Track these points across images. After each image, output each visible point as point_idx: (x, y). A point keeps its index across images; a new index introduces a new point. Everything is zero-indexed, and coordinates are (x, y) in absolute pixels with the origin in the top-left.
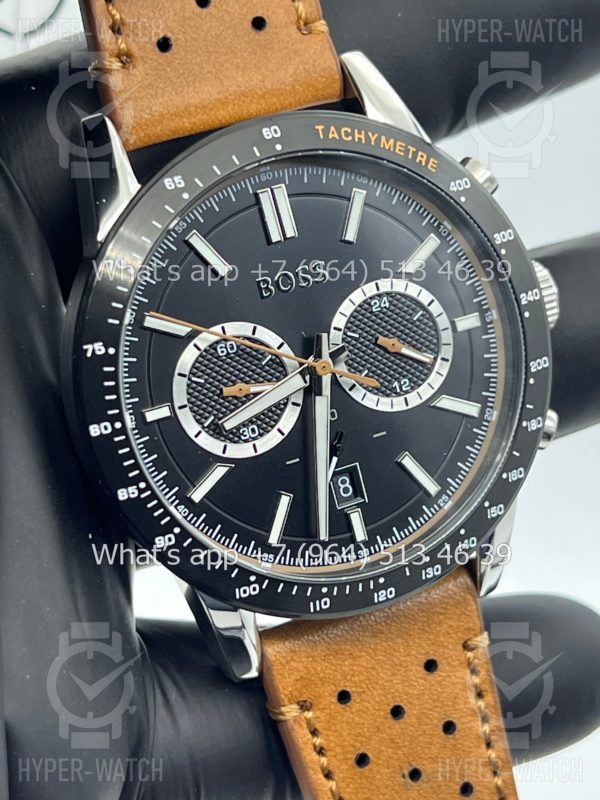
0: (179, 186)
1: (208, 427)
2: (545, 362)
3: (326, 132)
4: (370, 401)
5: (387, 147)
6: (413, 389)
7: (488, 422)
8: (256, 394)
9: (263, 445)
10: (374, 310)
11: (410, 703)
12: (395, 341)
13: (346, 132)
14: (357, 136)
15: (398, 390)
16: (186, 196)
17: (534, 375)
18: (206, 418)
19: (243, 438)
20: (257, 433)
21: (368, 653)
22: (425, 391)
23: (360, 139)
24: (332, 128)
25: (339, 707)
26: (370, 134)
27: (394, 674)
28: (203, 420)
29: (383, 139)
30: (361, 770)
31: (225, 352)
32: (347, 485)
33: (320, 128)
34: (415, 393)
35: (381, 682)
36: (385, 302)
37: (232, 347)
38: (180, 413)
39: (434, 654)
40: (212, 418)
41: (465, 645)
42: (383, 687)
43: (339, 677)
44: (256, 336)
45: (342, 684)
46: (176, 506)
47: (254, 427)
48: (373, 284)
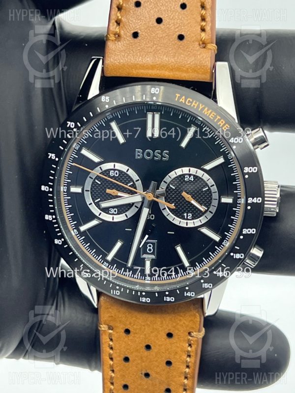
0: (106, 101)
1: (96, 203)
2: (253, 231)
3: (180, 98)
4: (171, 217)
5: (206, 113)
6: (192, 219)
7: (224, 246)
8: (120, 197)
9: (117, 218)
10: (185, 180)
11: (155, 346)
12: (190, 196)
13: (189, 101)
14: (193, 104)
15: (186, 218)
16: (107, 106)
17: (244, 235)
18: (97, 199)
19: (110, 212)
20: (116, 213)
21: (143, 319)
22: (197, 223)
23: (194, 106)
24: (184, 97)
25: (124, 335)
26: (201, 105)
27: (152, 332)
28: (95, 199)
29: (206, 109)
30: (125, 363)
31: (113, 175)
32: (151, 248)
33: (178, 95)
34: (192, 221)
35: (145, 333)
36: (192, 179)
37: (116, 174)
38: (85, 193)
39: (173, 331)
40: (99, 199)
41: (189, 333)
42: (145, 335)
43: (128, 323)
44: (128, 173)
45: (129, 326)
46: (73, 229)
47: (116, 209)
48: (188, 168)
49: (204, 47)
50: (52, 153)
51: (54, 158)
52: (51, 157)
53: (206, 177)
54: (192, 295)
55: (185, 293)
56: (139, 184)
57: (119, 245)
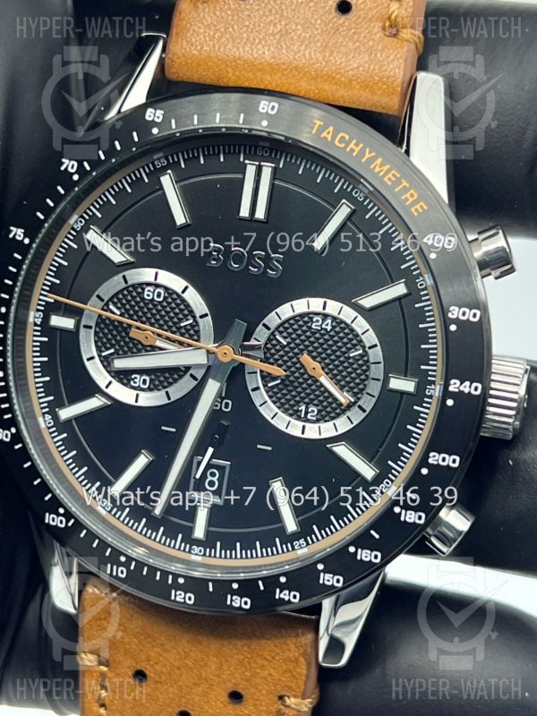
0: (156, 120)
1: (104, 357)
2: (454, 461)
3: (322, 129)
4: (270, 411)
5: (377, 170)
6: (318, 421)
7: (382, 492)
8: (161, 349)
9: (146, 399)
10: (313, 327)
12: (318, 366)
13: (343, 138)
14: (352, 145)
15: (303, 416)
16: (155, 132)
17: (430, 467)
18: (107, 349)
19: (132, 383)
20: (147, 386)
21: (179, 653)
22: (327, 430)
23: (352, 150)
24: (331, 129)
26: (368, 150)
27: (195, 685)
28: (103, 349)
31: (151, 298)
32: (215, 479)
33: (318, 123)
34: (316, 426)
35: (180, 684)
36: (328, 324)
37: (159, 296)
38: (82, 331)
39: (244, 689)
40: (112, 351)
41: (281, 698)
42: (180, 688)
43: (143, 658)
44: (185, 296)
45: (143, 664)
46: (44, 414)
47: (148, 379)
48: (321, 301)
49: (395, 35)
50: (17, 227)
51: (20, 239)
52: (15, 234)
53: (361, 325)
54: (292, 600)
55: (278, 591)
56: (207, 325)
57: (142, 461)
